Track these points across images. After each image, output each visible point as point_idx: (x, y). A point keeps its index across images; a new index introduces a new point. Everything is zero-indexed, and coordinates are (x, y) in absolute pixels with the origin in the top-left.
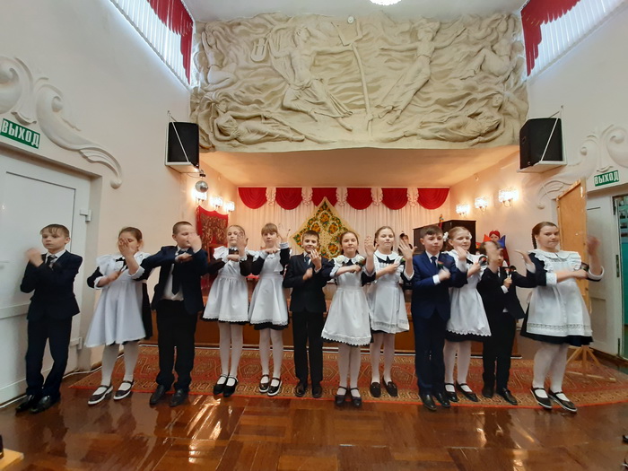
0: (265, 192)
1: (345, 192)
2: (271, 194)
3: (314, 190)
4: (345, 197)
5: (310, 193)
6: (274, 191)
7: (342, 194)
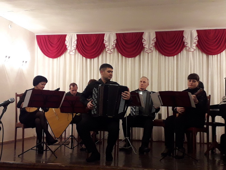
0: (65, 40)
1: (153, 36)
2: (71, 42)
3: (118, 35)
4: (152, 42)
5: (113, 39)
6: (75, 38)
7: (149, 39)
